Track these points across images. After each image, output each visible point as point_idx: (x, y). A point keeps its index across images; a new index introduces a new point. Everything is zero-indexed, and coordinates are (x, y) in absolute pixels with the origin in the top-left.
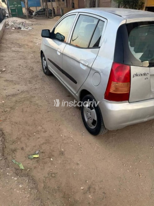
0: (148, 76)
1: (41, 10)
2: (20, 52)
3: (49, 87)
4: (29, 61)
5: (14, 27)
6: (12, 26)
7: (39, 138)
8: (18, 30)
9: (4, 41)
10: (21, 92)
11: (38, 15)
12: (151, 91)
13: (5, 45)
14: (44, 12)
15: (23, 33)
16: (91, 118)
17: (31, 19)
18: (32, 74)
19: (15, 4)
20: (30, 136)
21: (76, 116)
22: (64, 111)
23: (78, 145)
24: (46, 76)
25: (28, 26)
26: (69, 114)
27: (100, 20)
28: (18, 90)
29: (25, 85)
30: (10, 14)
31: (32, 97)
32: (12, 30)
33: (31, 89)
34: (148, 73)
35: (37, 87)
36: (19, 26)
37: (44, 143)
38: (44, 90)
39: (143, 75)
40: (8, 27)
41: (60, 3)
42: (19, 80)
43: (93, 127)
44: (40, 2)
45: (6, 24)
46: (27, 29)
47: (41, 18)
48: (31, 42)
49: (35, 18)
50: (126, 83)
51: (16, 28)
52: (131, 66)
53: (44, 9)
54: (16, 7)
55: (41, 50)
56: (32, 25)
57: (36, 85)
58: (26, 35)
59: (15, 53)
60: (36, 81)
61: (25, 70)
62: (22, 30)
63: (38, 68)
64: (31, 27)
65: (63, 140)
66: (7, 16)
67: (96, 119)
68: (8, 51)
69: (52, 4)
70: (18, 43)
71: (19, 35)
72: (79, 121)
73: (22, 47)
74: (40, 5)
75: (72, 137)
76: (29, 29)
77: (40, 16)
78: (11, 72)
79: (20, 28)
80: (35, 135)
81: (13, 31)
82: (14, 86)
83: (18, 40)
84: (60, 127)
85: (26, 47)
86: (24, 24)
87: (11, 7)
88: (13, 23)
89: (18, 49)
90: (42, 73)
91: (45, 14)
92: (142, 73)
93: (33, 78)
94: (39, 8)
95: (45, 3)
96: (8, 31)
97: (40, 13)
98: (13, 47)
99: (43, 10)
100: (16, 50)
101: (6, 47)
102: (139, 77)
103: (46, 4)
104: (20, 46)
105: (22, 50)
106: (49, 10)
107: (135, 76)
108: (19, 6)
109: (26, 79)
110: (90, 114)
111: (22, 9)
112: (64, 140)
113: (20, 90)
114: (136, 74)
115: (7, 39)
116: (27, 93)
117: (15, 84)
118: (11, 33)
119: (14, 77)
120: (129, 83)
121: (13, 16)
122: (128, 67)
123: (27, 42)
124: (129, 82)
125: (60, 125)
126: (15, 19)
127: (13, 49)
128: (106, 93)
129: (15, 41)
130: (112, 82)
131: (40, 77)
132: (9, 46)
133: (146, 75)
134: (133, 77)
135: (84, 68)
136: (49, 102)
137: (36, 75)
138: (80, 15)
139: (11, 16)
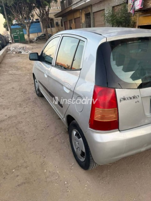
0: (139, 99)
1: (42, 36)
2: (16, 75)
3: (40, 109)
4: (24, 84)
5: (15, 52)
6: (13, 51)
7: (18, 176)
8: (18, 54)
9: (3, 65)
10: (9, 118)
11: (39, 40)
12: (145, 115)
13: (3, 69)
14: (44, 37)
15: (23, 57)
16: (79, 148)
17: (32, 44)
18: (24, 97)
19: (17, 31)
20: (7, 174)
21: (65, 143)
22: (53, 138)
23: (65, 184)
24: (38, 98)
25: (28, 50)
26: (58, 141)
27: (80, 40)
28: (6, 116)
29: (15, 109)
30: (12, 40)
31: (19, 122)
32: (12, 55)
33: (20, 113)
34: (138, 96)
35: (27, 111)
36: (20, 51)
37: (22, 183)
38: (34, 113)
39: (132, 98)
40: (9, 52)
41: (59, 28)
42: (9, 104)
43: (82, 159)
44: (41, 29)
45: (8, 50)
46: (27, 52)
47: (42, 42)
48: (29, 64)
49: (36, 43)
50: (113, 109)
51: (17, 53)
52: (116, 89)
53: (45, 35)
54: (18, 34)
55: (33, 72)
56: (33, 48)
57: (26, 108)
58: (25, 58)
59: (12, 76)
60: (27, 104)
61: (18, 92)
62: (22, 54)
63: (31, 90)
64: (31, 51)
65: (46, 178)
66: (10, 43)
67: (84, 151)
68: (4, 74)
69: (51, 30)
70: (16, 66)
71: (19, 58)
72: (69, 150)
73: (19, 70)
74: (41, 31)
75: (58, 172)
76: (29, 52)
77: (41, 41)
78: (3, 96)
79: (20, 52)
80: (13, 172)
81: (14, 55)
82: (2, 111)
83: (17, 63)
84: (45, 159)
85: (24, 69)
86: (24, 48)
87: (14, 35)
88: (14, 48)
89: (15, 72)
90: (35, 94)
91: (45, 38)
92: (131, 96)
93: (24, 101)
94: (40, 34)
95: (45, 29)
96: (9, 55)
97: (41, 38)
98: (10, 71)
99: (43, 35)
100: (13, 73)
101: (3, 71)
102: (128, 100)
103: (47, 30)
104: (18, 69)
105: (19, 72)
106: (49, 35)
107: (122, 100)
108: (21, 33)
109: (17, 102)
110: (78, 144)
111: (24, 35)
112: (48, 177)
113: (8, 115)
114: (123, 98)
115: (6, 63)
116: (14, 118)
117: (4, 109)
118: (11, 57)
119: (5, 102)
120: (116, 109)
121: (16, 42)
122: (112, 90)
123: (25, 64)
124: (116, 107)
125: (45, 157)
126: (17, 44)
127: (10, 72)
128: (90, 121)
129: (14, 65)
130: (96, 108)
131: (32, 99)
132: (7, 69)
133: (136, 97)
134: (120, 102)
135: (68, 91)
136: (37, 127)
137: (28, 98)
138: (63, 36)
139: (14, 42)
